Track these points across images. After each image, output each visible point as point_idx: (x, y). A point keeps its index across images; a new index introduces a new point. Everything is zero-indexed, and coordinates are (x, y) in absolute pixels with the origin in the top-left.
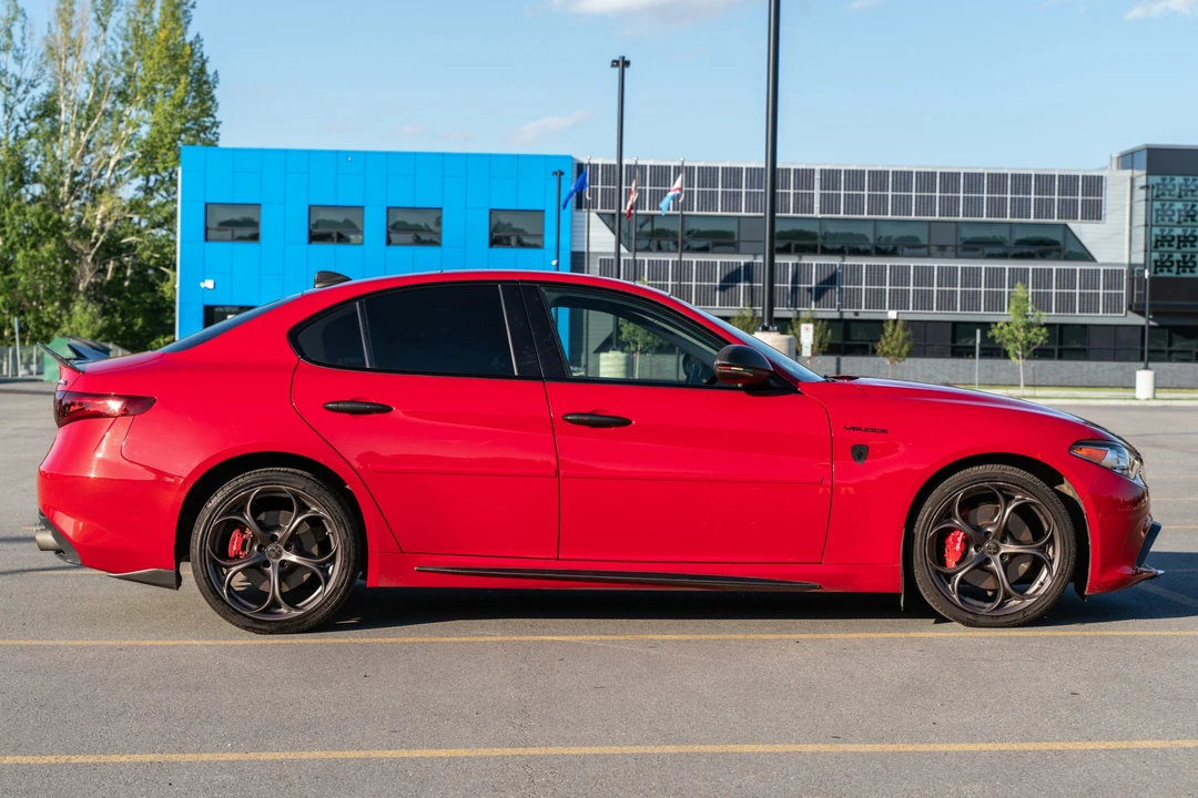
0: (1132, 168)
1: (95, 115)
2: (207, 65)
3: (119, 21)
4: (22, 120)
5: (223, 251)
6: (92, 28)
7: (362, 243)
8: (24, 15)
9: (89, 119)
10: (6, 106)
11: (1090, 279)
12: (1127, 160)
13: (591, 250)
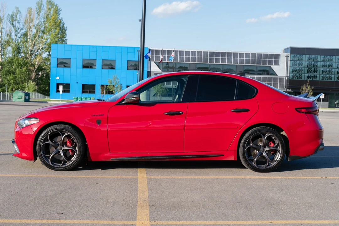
0: (287, 52)
1: (36, 36)
2: (65, 25)
3: (42, 14)
4: (19, 38)
5: (61, 70)
6: (36, 15)
7: (96, 69)
8: (20, 12)
9: (35, 38)
10: (15, 34)
11: (276, 80)
12: (286, 50)
13: (151, 71)
